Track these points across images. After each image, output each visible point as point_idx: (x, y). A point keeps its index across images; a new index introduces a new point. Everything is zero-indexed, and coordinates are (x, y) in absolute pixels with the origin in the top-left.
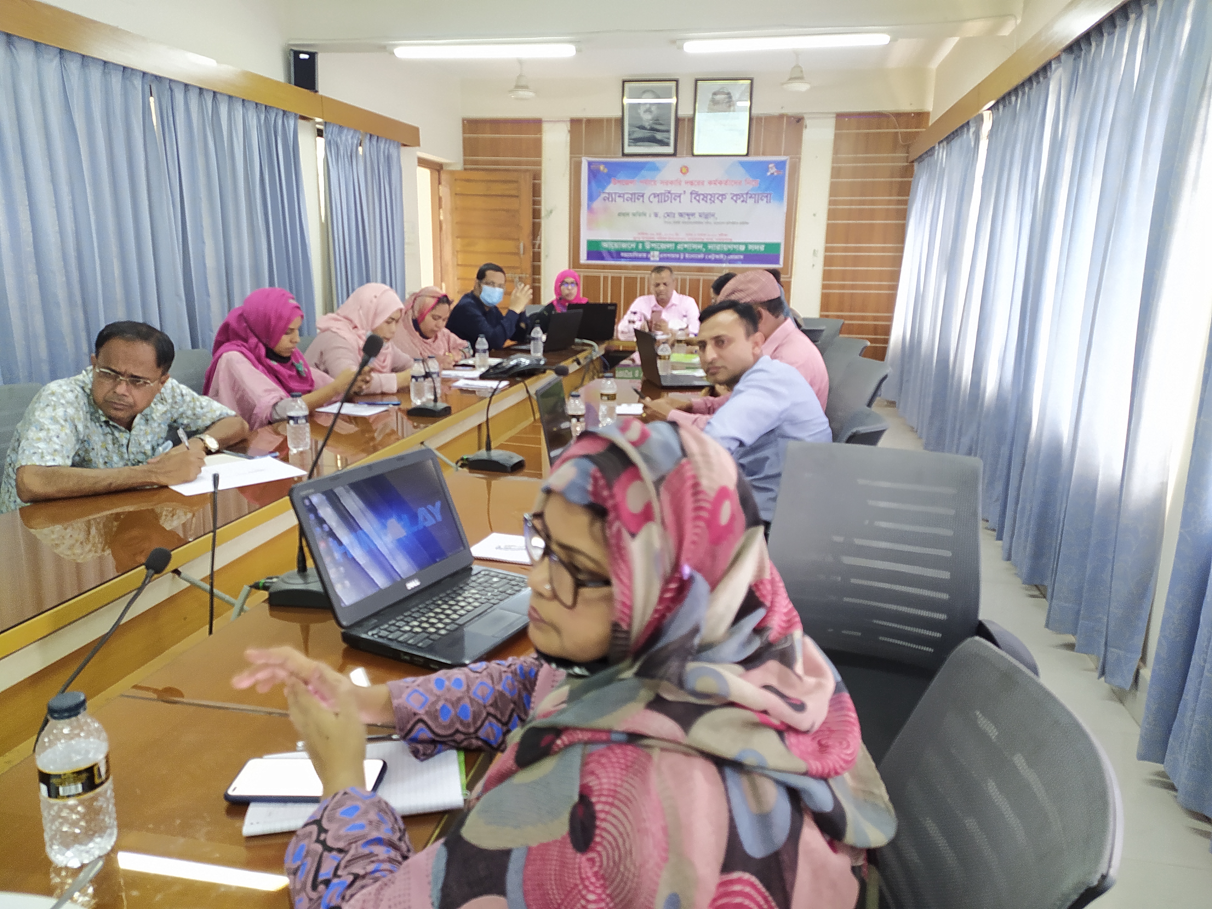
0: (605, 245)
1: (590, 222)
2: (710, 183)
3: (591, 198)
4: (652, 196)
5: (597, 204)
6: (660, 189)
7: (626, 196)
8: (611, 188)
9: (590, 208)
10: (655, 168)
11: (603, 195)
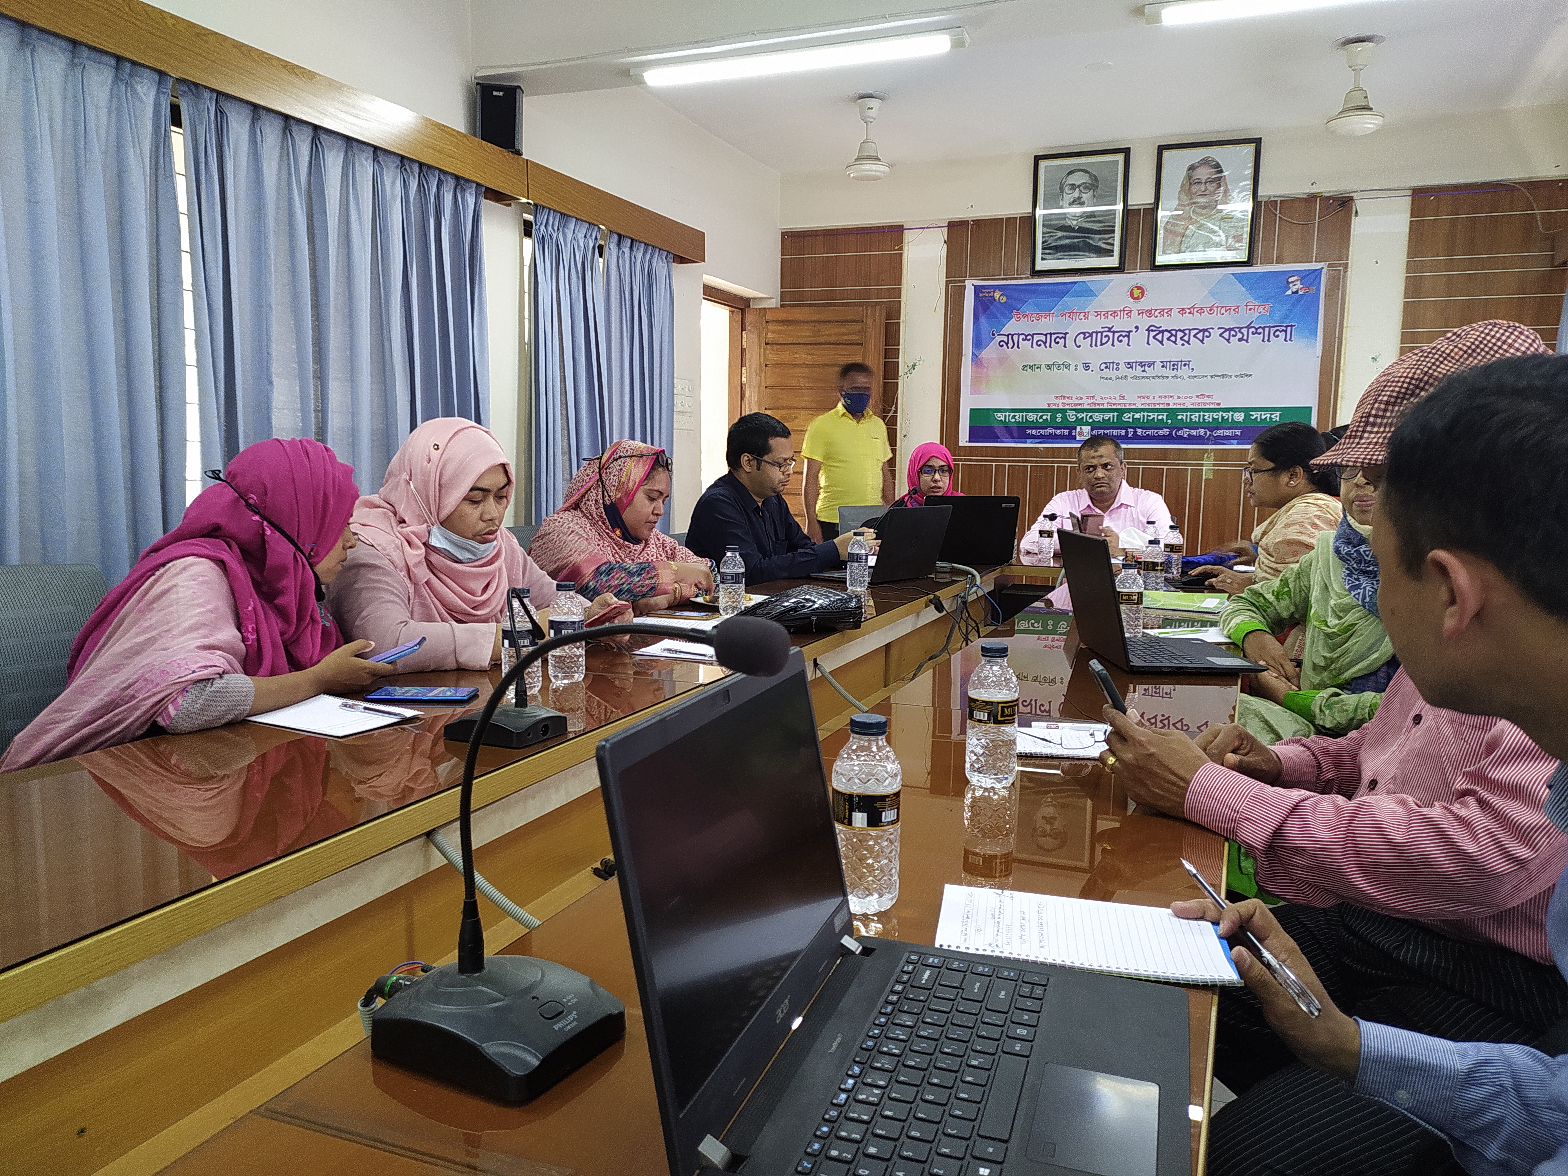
0: (1001, 416)
1: (976, 381)
2: (1182, 311)
3: (978, 343)
4: (1082, 336)
5: (990, 352)
6: (1094, 324)
7: (1036, 338)
8: (1012, 326)
9: (976, 359)
10: (1088, 293)
11: (998, 339)
